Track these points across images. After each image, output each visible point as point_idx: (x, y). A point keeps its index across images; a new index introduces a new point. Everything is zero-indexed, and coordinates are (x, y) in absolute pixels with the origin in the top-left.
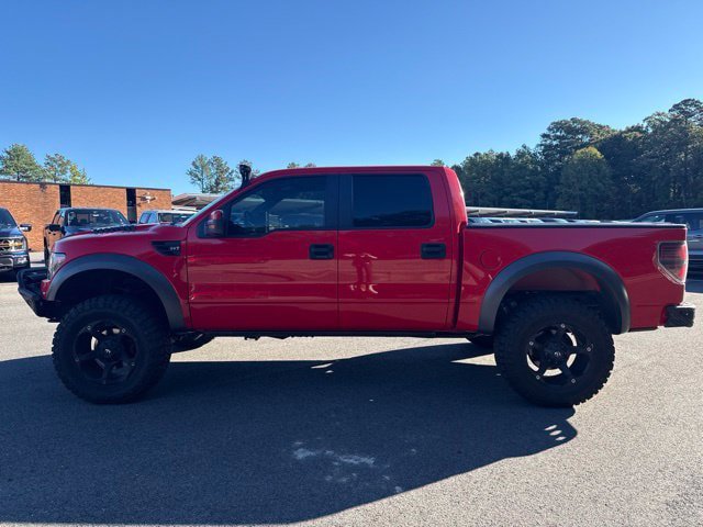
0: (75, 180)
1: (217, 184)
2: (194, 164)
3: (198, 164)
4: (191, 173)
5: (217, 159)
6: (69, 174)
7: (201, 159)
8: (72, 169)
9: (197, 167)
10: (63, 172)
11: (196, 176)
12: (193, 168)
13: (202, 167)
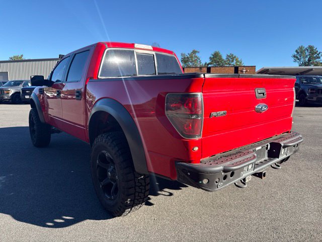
0: (237, 64)
1: (309, 60)
2: (296, 51)
3: (298, 51)
4: (294, 56)
5: (311, 48)
6: (235, 62)
7: (301, 48)
8: (236, 60)
9: (298, 53)
10: (233, 61)
11: (297, 58)
12: (296, 53)
13: (301, 52)
